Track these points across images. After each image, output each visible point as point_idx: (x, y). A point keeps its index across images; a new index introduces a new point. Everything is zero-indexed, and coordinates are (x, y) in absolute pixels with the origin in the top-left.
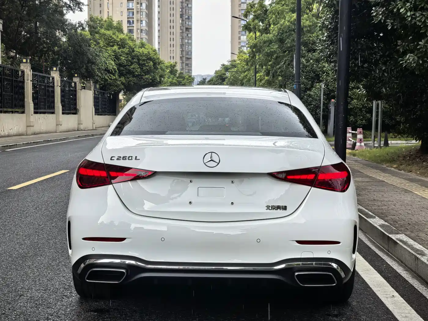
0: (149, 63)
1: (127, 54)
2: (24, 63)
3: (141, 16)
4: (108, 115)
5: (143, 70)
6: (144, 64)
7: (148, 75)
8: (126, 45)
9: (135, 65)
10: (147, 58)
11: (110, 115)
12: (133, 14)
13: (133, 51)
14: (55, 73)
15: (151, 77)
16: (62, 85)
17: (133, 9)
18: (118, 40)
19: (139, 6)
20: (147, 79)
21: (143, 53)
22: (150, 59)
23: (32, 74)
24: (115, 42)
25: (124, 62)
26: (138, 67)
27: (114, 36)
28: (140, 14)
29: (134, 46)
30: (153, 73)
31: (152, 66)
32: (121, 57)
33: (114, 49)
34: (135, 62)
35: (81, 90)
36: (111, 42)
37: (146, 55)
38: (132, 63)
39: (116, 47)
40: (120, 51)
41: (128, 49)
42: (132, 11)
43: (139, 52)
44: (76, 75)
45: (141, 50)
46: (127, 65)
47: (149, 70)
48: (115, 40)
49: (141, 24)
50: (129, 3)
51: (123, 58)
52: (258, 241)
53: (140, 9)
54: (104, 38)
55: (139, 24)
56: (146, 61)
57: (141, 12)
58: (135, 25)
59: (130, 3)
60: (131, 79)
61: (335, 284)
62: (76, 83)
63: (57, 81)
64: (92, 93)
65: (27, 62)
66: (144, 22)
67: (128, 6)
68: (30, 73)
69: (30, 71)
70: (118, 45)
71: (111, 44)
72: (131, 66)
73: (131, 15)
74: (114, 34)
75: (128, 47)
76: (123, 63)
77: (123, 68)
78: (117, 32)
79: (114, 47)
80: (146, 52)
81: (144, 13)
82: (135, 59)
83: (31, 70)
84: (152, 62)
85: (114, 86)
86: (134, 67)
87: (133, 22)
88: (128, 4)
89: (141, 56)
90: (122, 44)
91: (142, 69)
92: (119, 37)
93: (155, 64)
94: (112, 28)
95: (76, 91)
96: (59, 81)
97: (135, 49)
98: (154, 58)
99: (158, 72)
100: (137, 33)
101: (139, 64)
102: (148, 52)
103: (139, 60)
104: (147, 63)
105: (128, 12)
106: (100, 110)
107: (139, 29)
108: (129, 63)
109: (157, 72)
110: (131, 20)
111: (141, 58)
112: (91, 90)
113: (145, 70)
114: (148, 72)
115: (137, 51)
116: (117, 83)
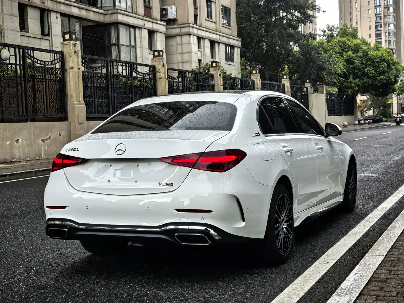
0: (383, 64)
1: (361, 58)
2: (254, 74)
3: (389, 20)
4: (345, 115)
5: (378, 72)
6: (378, 66)
7: (382, 75)
8: (360, 50)
9: (369, 67)
10: (380, 60)
11: (346, 115)
12: (381, 19)
13: (367, 54)
14: (285, 81)
15: (385, 78)
16: (293, 91)
17: (381, 14)
18: (352, 45)
19: (386, 10)
20: (381, 79)
21: (377, 56)
22: (384, 61)
23: (262, 83)
24: (350, 48)
25: (359, 65)
26: (372, 68)
27: (348, 42)
28: (387, 18)
29: (368, 50)
30: (388, 74)
31: (386, 67)
32: (356, 61)
33: (348, 54)
34: (369, 64)
35: (312, 94)
36: (346, 48)
37: (380, 57)
38: (366, 66)
39: (350, 53)
40: (354, 55)
41: (362, 53)
42: (380, 15)
43: (373, 55)
44: (308, 81)
45: (375, 53)
46: (361, 68)
47: (383, 70)
48: (350, 46)
49: (389, 27)
51: (357, 62)
52: (148, 209)
53: (388, 13)
54: (340, 45)
55: (387, 27)
56: (380, 63)
57: (388, 16)
58: (382, 29)
60: (365, 80)
61: (208, 244)
62: (308, 88)
63: (288, 87)
64: (325, 96)
65: (256, 73)
66: (392, 25)
67: (376, 11)
68: (260, 82)
69: (259, 80)
70: (352, 50)
71: (346, 50)
72: (366, 68)
73: (378, 20)
74: (348, 40)
75: (362, 51)
76: (358, 67)
77: (358, 70)
78: (351, 38)
79: (348, 53)
80: (380, 55)
81: (391, 17)
82: (369, 61)
83: (261, 80)
84: (385, 63)
85: (349, 89)
86: (368, 69)
87: (381, 26)
88: (376, 9)
89: (375, 58)
90: (356, 49)
91: (376, 70)
92: (353, 43)
93: (388, 65)
94: (346, 35)
95: (307, 95)
96: (289, 87)
97: (369, 52)
98: (387, 60)
99: (393, 72)
100: (385, 36)
101: (373, 66)
102: (382, 54)
103: (373, 62)
104: (381, 64)
105: (376, 17)
106: (336, 111)
107: (387, 32)
108: (363, 66)
109: (391, 72)
110: (379, 24)
111: (374, 60)
112: (323, 93)
113: (379, 71)
114: (382, 73)
115: (370, 55)
116: (352, 85)
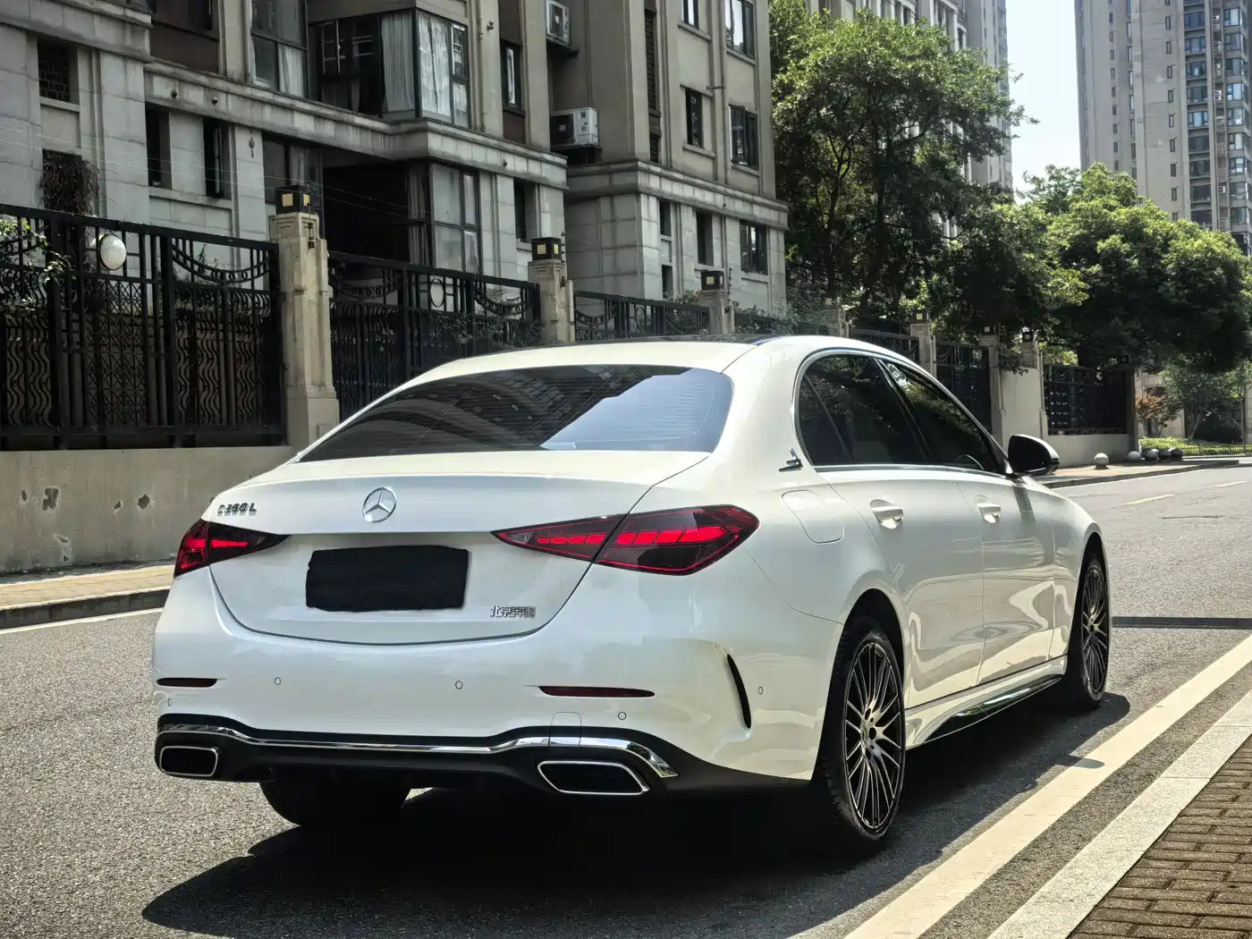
3: (1231, 147)
4: (1101, 433)
11: (1105, 433)
14: (920, 328)
16: (942, 358)
17: (1206, 129)
19: (1223, 118)
28: (1226, 142)
42: (1203, 134)
44: (987, 329)
49: (1230, 168)
50: (1193, 113)
52: (459, 685)
53: (1228, 126)
55: (1225, 169)
57: (1229, 134)
58: (1212, 174)
59: (1195, 114)
61: (640, 793)
62: (987, 351)
63: (927, 348)
64: (1039, 375)
66: (1240, 162)
69: (843, 327)
73: (1200, 146)
81: (1239, 138)
87: (1207, 164)
95: (986, 372)
96: (930, 347)
100: (1221, 196)
105: (1191, 140)
106: (1074, 420)
107: (1225, 184)
110: (1201, 161)
112: (1034, 367)
